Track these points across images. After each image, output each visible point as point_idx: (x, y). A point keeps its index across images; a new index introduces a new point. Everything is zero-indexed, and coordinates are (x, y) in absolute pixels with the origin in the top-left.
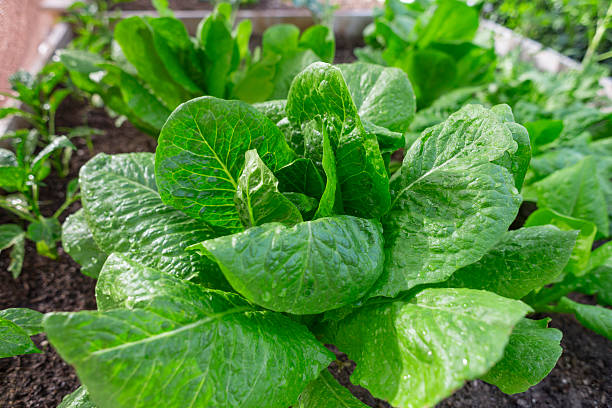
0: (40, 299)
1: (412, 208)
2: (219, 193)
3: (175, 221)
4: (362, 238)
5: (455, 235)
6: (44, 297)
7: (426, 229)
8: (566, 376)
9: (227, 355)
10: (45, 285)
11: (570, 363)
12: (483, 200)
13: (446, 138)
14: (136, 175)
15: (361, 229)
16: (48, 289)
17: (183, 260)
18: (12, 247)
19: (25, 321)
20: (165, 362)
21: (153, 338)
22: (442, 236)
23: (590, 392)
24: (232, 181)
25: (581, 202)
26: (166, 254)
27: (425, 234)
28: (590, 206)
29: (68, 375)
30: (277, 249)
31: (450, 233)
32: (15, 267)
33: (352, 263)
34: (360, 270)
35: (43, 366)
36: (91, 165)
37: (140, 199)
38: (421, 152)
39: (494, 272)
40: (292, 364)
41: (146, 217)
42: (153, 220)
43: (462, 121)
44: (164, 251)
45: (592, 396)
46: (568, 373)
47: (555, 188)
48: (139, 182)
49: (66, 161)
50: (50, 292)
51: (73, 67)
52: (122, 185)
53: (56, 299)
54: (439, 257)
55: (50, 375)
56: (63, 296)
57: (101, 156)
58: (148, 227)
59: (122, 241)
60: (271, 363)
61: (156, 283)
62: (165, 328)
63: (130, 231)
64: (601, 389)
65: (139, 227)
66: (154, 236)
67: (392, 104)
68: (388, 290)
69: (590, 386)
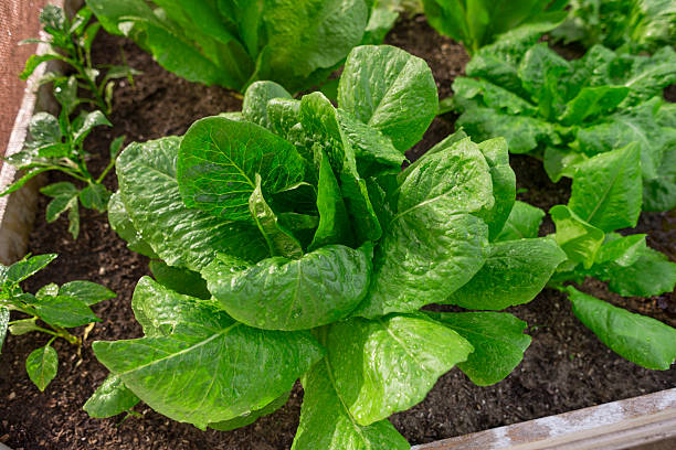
0: (100, 248)
1: (400, 239)
2: (238, 195)
3: (202, 215)
4: (350, 267)
5: (428, 274)
6: (103, 246)
7: (406, 264)
8: (562, 350)
9: (232, 361)
10: (103, 235)
11: (572, 337)
12: (456, 249)
13: (442, 172)
14: (166, 167)
15: (350, 259)
16: (105, 239)
17: (209, 256)
18: (68, 211)
19: (86, 292)
20: (182, 372)
21: (173, 355)
22: (418, 273)
23: (581, 364)
24: (251, 183)
25: (614, 191)
26: (194, 250)
27: (405, 269)
28: (623, 196)
29: (128, 319)
30: (269, 288)
31: (424, 272)
32: (74, 228)
33: (336, 293)
34: (344, 298)
35: (108, 310)
36: (124, 157)
37: (171, 193)
38: (418, 181)
39: (480, 285)
40: (287, 363)
41: (175, 212)
42: (182, 215)
43: (458, 158)
44: (192, 247)
45: (581, 368)
46: (566, 345)
47: (591, 174)
48: (169, 174)
49: (108, 100)
50: (108, 242)
51: (100, 12)
52: (154, 178)
53: (113, 249)
54: (413, 291)
55: (114, 318)
56: (119, 247)
57: (132, 146)
58: (177, 223)
59: (156, 234)
60: (270, 364)
61: (175, 308)
62: (181, 347)
63: (164, 225)
64: (593, 362)
65: (171, 222)
66: (182, 232)
67: (412, 101)
68: (368, 313)
69: (582, 359)
